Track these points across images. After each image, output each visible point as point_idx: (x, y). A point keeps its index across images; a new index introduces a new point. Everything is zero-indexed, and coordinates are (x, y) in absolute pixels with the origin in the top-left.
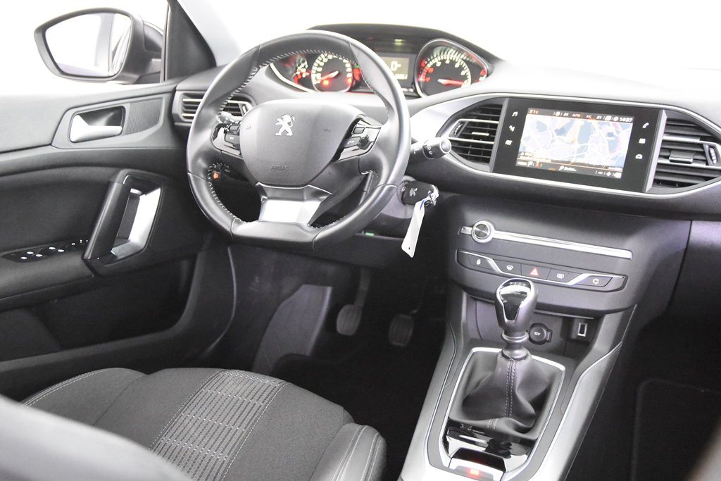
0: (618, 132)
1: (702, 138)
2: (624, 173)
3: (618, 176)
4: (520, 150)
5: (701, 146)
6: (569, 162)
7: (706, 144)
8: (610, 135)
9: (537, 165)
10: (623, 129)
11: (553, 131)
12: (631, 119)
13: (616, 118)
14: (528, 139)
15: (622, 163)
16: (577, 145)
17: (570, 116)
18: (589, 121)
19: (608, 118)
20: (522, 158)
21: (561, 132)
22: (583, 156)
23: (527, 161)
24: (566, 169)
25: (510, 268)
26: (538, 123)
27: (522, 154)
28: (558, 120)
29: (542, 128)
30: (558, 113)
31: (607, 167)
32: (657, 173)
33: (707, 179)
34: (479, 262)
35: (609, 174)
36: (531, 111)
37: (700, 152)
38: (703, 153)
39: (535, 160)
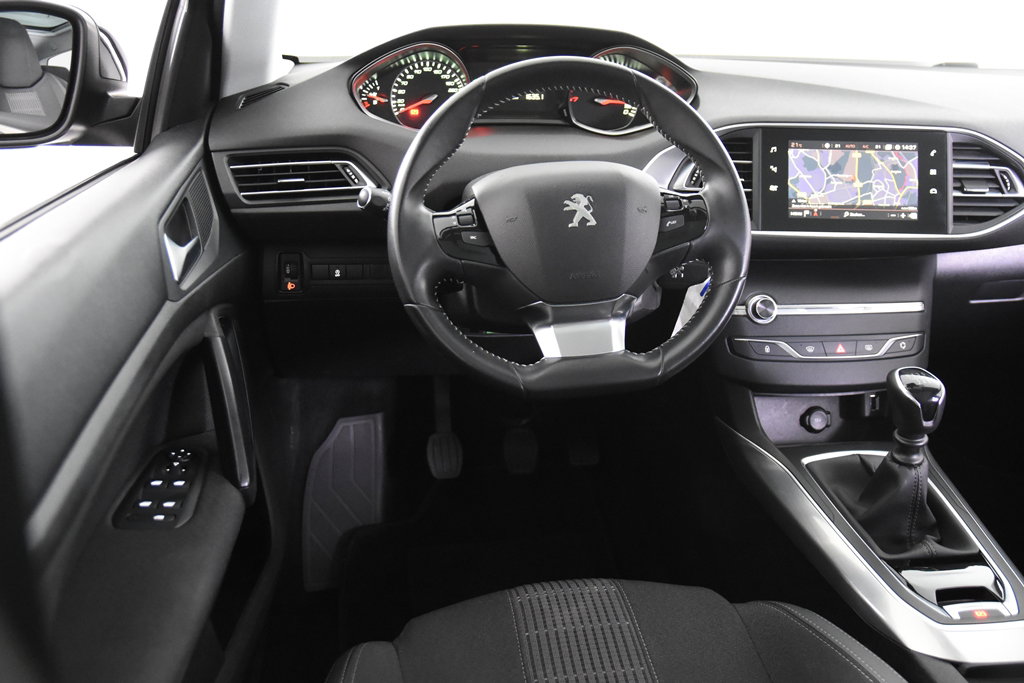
0: (903, 164)
1: (992, 163)
2: (920, 213)
3: (914, 216)
4: (790, 196)
5: (992, 172)
6: (853, 206)
7: (997, 169)
8: (895, 167)
9: (815, 214)
10: (907, 159)
11: (826, 168)
12: (915, 147)
13: (898, 147)
14: (796, 181)
15: (916, 201)
16: (858, 184)
17: (843, 148)
18: (867, 152)
19: (888, 147)
20: (794, 206)
21: (836, 168)
22: (868, 197)
23: (802, 210)
24: (852, 215)
25: (810, 349)
26: (805, 159)
27: (794, 201)
28: (829, 154)
29: (810, 165)
30: (827, 145)
31: (899, 207)
32: (956, 208)
33: (1006, 210)
34: (767, 350)
35: (903, 216)
36: (793, 144)
37: (993, 180)
38: (995, 181)
39: (812, 207)
